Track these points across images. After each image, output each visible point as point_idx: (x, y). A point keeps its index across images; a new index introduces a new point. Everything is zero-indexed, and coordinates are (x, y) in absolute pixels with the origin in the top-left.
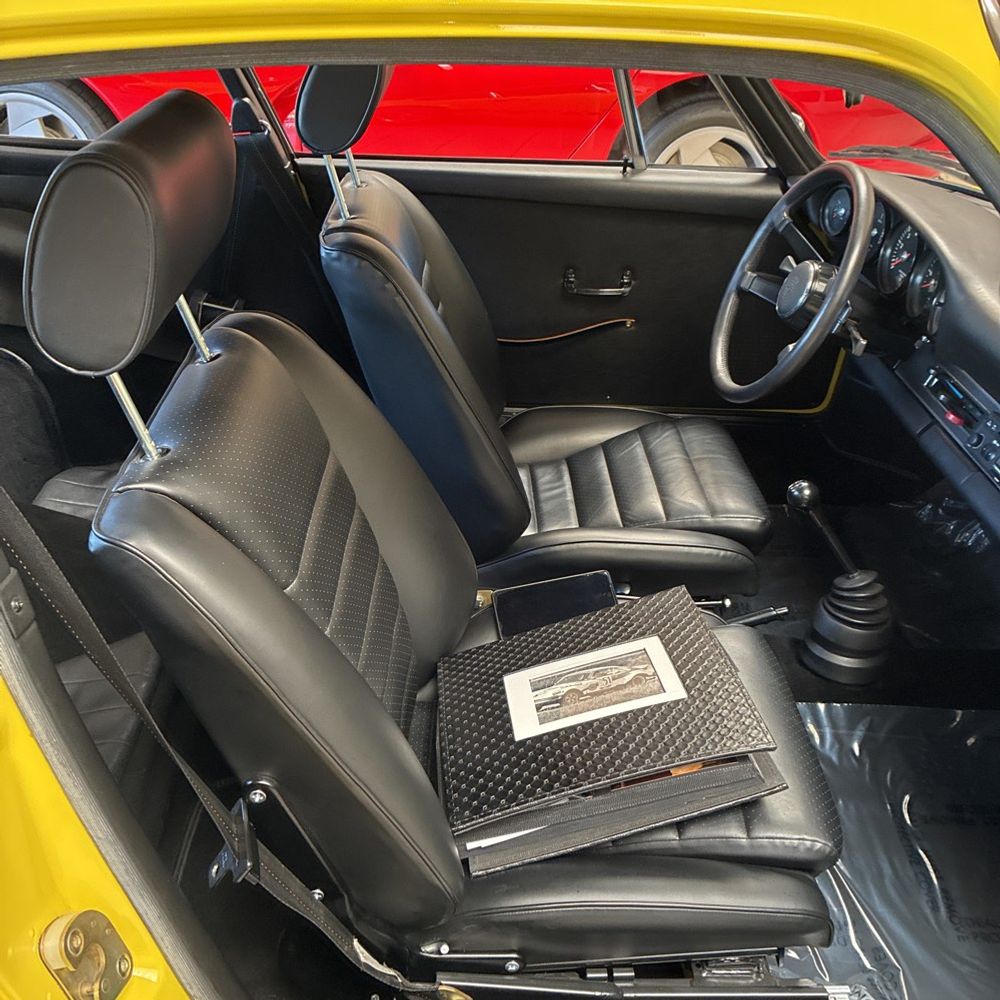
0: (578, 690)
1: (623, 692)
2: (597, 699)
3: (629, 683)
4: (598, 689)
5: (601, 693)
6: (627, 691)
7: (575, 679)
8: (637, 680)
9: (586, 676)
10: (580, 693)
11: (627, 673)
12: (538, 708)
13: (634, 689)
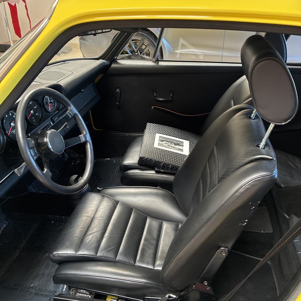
0: (175, 145)
1: (167, 140)
2: (172, 141)
3: (164, 141)
4: (171, 143)
5: (170, 142)
6: (166, 140)
7: (174, 147)
8: (163, 141)
9: (172, 147)
10: (174, 144)
11: (164, 143)
12: (183, 146)
13: (164, 140)
